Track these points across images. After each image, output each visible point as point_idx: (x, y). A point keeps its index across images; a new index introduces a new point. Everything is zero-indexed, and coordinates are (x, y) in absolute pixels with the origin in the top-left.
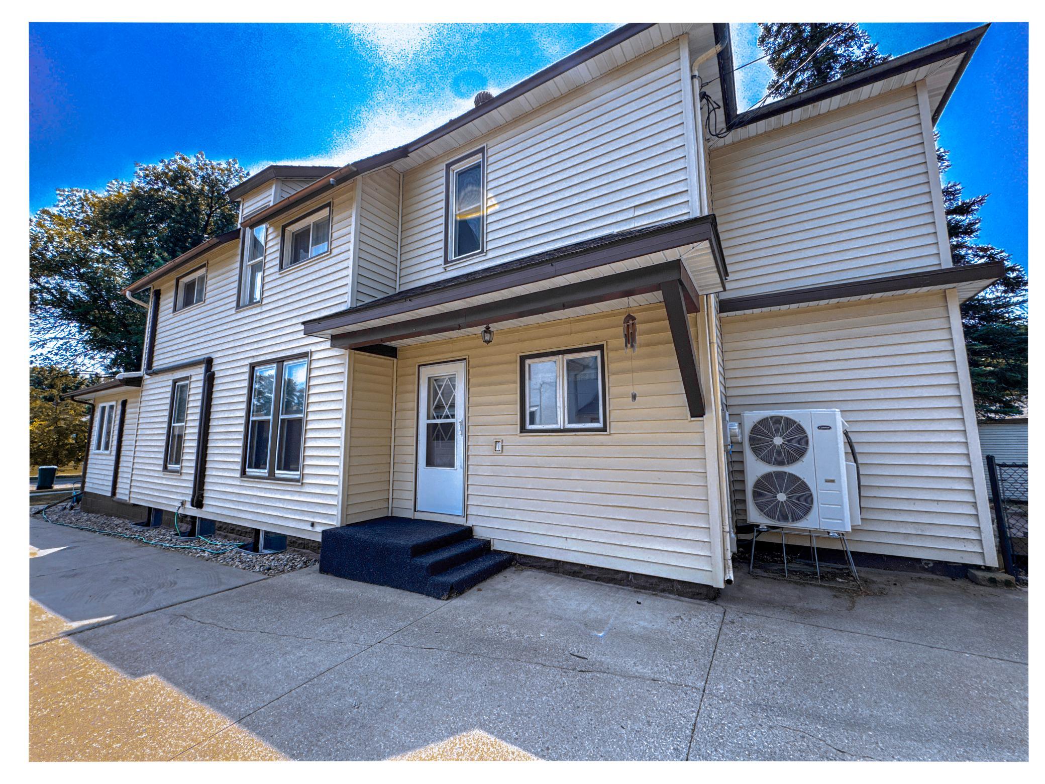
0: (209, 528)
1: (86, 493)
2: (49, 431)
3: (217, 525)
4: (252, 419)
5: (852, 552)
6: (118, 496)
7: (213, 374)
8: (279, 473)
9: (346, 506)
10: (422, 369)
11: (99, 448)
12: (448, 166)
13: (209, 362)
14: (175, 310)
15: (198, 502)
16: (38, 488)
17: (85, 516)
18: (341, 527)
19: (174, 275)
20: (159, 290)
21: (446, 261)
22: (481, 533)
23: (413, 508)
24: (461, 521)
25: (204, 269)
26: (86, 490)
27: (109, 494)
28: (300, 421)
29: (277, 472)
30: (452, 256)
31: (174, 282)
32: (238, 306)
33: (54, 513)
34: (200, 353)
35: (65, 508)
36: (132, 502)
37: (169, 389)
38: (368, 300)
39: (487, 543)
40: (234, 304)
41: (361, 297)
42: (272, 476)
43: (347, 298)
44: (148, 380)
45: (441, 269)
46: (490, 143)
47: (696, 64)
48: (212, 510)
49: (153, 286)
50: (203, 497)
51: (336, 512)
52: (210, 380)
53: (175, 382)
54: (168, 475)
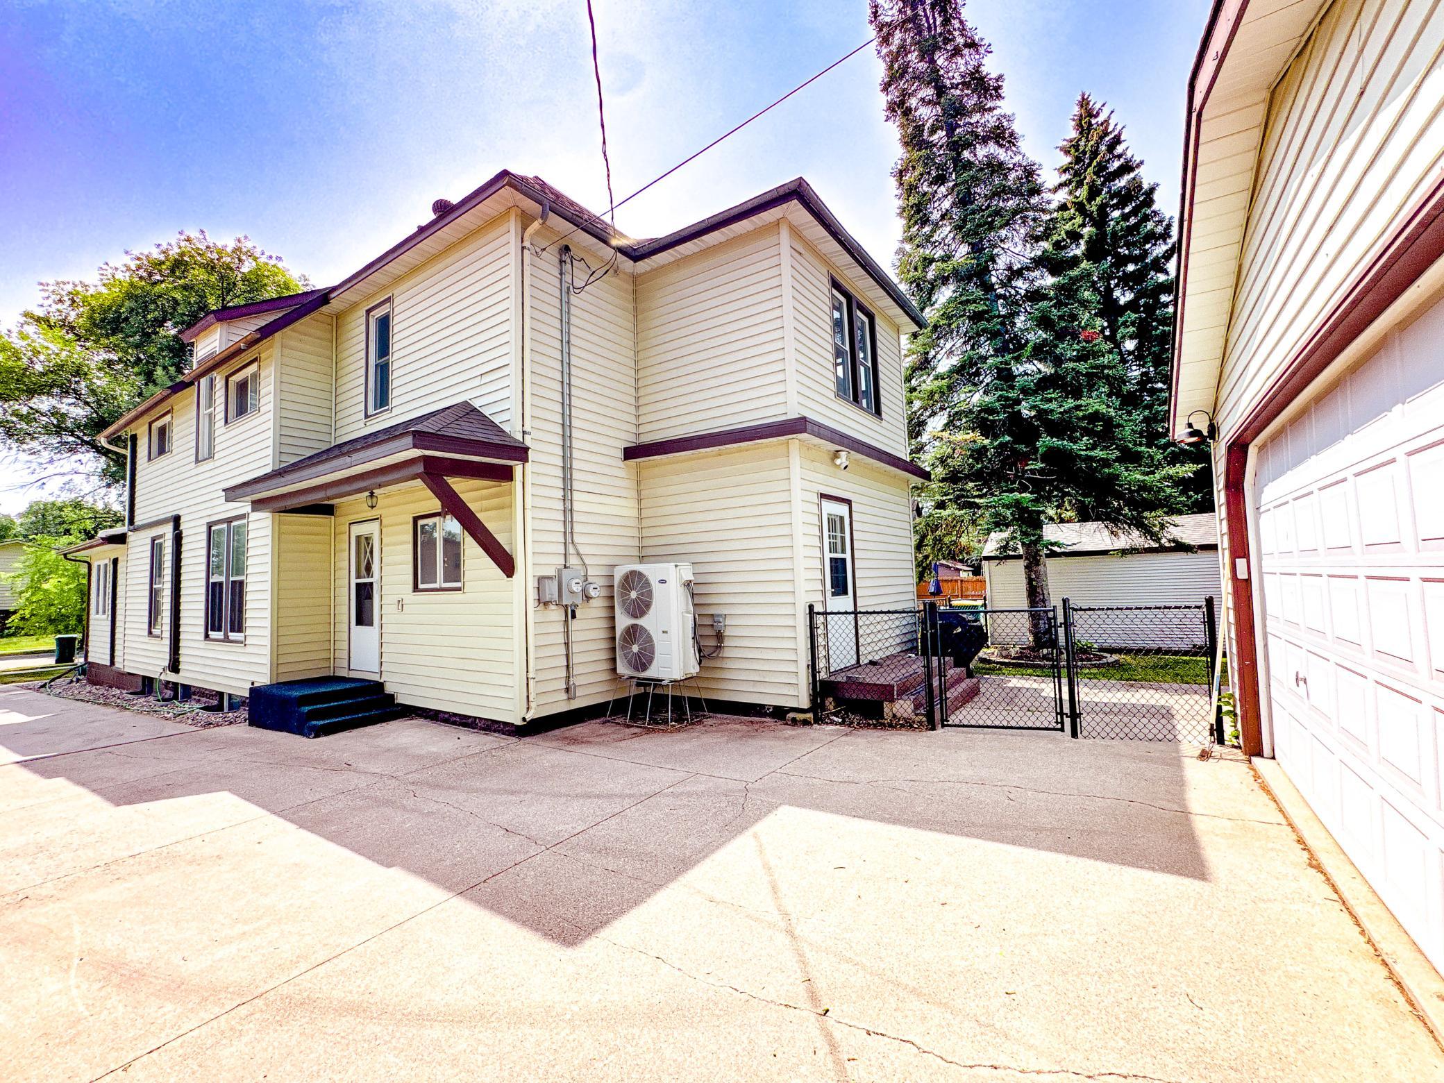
0: (186, 693)
1: (90, 663)
2: (70, 589)
3: (193, 689)
4: (211, 581)
5: (705, 700)
6: (117, 665)
7: (181, 533)
8: (233, 636)
9: (276, 665)
10: (353, 528)
11: (97, 613)
12: (368, 312)
13: (177, 520)
14: (150, 459)
15: (174, 666)
16: (57, 662)
17: (88, 688)
18: (272, 685)
19: (146, 419)
20: (135, 435)
21: (367, 416)
22: (389, 689)
23: (346, 666)
24: (376, 678)
25: (170, 415)
26: (90, 660)
27: (108, 663)
28: (241, 583)
29: (230, 634)
30: (371, 411)
31: (147, 426)
32: (197, 461)
33: (60, 686)
34: (169, 512)
35: (72, 681)
36: (127, 670)
37: (149, 547)
38: (293, 460)
39: (392, 697)
40: (193, 458)
41: (284, 458)
42: (226, 639)
43: (269, 460)
44: (132, 537)
45: (361, 424)
46: (396, 292)
47: (527, 234)
48: (188, 675)
49: (130, 431)
50: (179, 662)
51: (267, 670)
52: (178, 539)
53: (153, 540)
54: (153, 640)
